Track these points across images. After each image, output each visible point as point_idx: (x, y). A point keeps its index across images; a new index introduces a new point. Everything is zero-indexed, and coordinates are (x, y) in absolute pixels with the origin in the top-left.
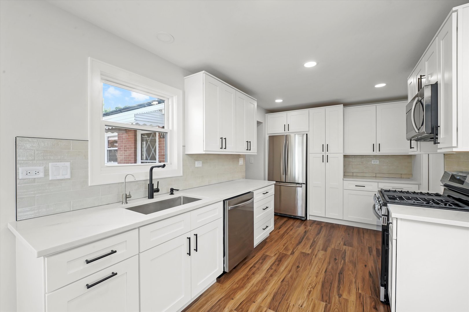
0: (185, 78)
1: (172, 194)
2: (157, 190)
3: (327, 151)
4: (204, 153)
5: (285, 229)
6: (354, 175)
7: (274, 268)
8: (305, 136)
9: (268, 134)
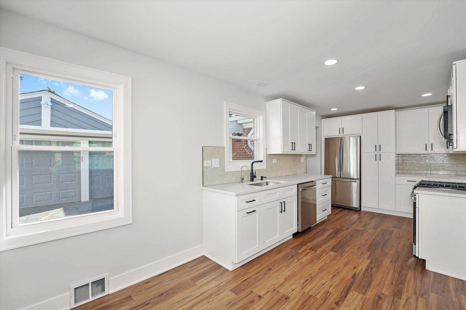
0: (266, 102)
1: (262, 179)
2: (255, 177)
3: (380, 151)
4: (282, 153)
5: (341, 215)
6: (408, 172)
7: (333, 235)
8: (359, 138)
9: (324, 136)
